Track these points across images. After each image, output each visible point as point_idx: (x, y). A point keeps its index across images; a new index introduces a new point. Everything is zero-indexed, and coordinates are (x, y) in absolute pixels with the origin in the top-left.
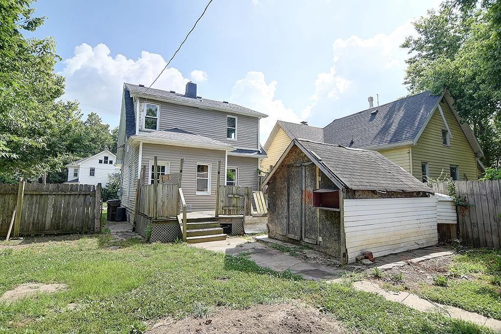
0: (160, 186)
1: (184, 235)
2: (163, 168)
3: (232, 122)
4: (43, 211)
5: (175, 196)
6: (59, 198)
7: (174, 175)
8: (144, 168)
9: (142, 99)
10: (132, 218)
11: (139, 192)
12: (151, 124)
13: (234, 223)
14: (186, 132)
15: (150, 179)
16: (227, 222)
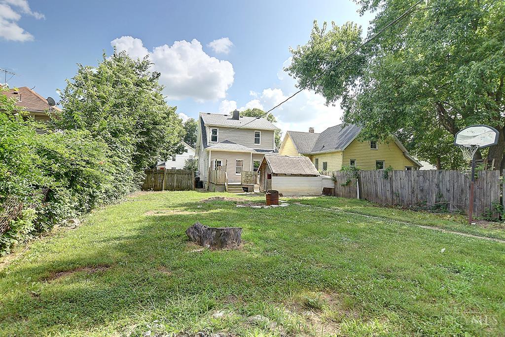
0: (218, 171)
1: (227, 190)
2: (220, 162)
3: (257, 135)
4: (173, 180)
5: (224, 176)
6: (179, 175)
7: (224, 166)
8: (212, 162)
9: (210, 127)
10: (206, 186)
11: (210, 173)
12: (214, 139)
13: (249, 187)
14: (233, 143)
15: (214, 168)
16: (246, 186)
